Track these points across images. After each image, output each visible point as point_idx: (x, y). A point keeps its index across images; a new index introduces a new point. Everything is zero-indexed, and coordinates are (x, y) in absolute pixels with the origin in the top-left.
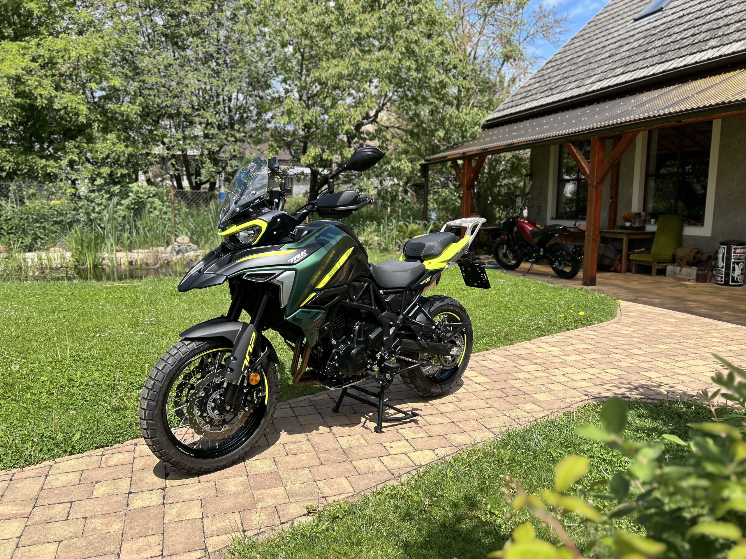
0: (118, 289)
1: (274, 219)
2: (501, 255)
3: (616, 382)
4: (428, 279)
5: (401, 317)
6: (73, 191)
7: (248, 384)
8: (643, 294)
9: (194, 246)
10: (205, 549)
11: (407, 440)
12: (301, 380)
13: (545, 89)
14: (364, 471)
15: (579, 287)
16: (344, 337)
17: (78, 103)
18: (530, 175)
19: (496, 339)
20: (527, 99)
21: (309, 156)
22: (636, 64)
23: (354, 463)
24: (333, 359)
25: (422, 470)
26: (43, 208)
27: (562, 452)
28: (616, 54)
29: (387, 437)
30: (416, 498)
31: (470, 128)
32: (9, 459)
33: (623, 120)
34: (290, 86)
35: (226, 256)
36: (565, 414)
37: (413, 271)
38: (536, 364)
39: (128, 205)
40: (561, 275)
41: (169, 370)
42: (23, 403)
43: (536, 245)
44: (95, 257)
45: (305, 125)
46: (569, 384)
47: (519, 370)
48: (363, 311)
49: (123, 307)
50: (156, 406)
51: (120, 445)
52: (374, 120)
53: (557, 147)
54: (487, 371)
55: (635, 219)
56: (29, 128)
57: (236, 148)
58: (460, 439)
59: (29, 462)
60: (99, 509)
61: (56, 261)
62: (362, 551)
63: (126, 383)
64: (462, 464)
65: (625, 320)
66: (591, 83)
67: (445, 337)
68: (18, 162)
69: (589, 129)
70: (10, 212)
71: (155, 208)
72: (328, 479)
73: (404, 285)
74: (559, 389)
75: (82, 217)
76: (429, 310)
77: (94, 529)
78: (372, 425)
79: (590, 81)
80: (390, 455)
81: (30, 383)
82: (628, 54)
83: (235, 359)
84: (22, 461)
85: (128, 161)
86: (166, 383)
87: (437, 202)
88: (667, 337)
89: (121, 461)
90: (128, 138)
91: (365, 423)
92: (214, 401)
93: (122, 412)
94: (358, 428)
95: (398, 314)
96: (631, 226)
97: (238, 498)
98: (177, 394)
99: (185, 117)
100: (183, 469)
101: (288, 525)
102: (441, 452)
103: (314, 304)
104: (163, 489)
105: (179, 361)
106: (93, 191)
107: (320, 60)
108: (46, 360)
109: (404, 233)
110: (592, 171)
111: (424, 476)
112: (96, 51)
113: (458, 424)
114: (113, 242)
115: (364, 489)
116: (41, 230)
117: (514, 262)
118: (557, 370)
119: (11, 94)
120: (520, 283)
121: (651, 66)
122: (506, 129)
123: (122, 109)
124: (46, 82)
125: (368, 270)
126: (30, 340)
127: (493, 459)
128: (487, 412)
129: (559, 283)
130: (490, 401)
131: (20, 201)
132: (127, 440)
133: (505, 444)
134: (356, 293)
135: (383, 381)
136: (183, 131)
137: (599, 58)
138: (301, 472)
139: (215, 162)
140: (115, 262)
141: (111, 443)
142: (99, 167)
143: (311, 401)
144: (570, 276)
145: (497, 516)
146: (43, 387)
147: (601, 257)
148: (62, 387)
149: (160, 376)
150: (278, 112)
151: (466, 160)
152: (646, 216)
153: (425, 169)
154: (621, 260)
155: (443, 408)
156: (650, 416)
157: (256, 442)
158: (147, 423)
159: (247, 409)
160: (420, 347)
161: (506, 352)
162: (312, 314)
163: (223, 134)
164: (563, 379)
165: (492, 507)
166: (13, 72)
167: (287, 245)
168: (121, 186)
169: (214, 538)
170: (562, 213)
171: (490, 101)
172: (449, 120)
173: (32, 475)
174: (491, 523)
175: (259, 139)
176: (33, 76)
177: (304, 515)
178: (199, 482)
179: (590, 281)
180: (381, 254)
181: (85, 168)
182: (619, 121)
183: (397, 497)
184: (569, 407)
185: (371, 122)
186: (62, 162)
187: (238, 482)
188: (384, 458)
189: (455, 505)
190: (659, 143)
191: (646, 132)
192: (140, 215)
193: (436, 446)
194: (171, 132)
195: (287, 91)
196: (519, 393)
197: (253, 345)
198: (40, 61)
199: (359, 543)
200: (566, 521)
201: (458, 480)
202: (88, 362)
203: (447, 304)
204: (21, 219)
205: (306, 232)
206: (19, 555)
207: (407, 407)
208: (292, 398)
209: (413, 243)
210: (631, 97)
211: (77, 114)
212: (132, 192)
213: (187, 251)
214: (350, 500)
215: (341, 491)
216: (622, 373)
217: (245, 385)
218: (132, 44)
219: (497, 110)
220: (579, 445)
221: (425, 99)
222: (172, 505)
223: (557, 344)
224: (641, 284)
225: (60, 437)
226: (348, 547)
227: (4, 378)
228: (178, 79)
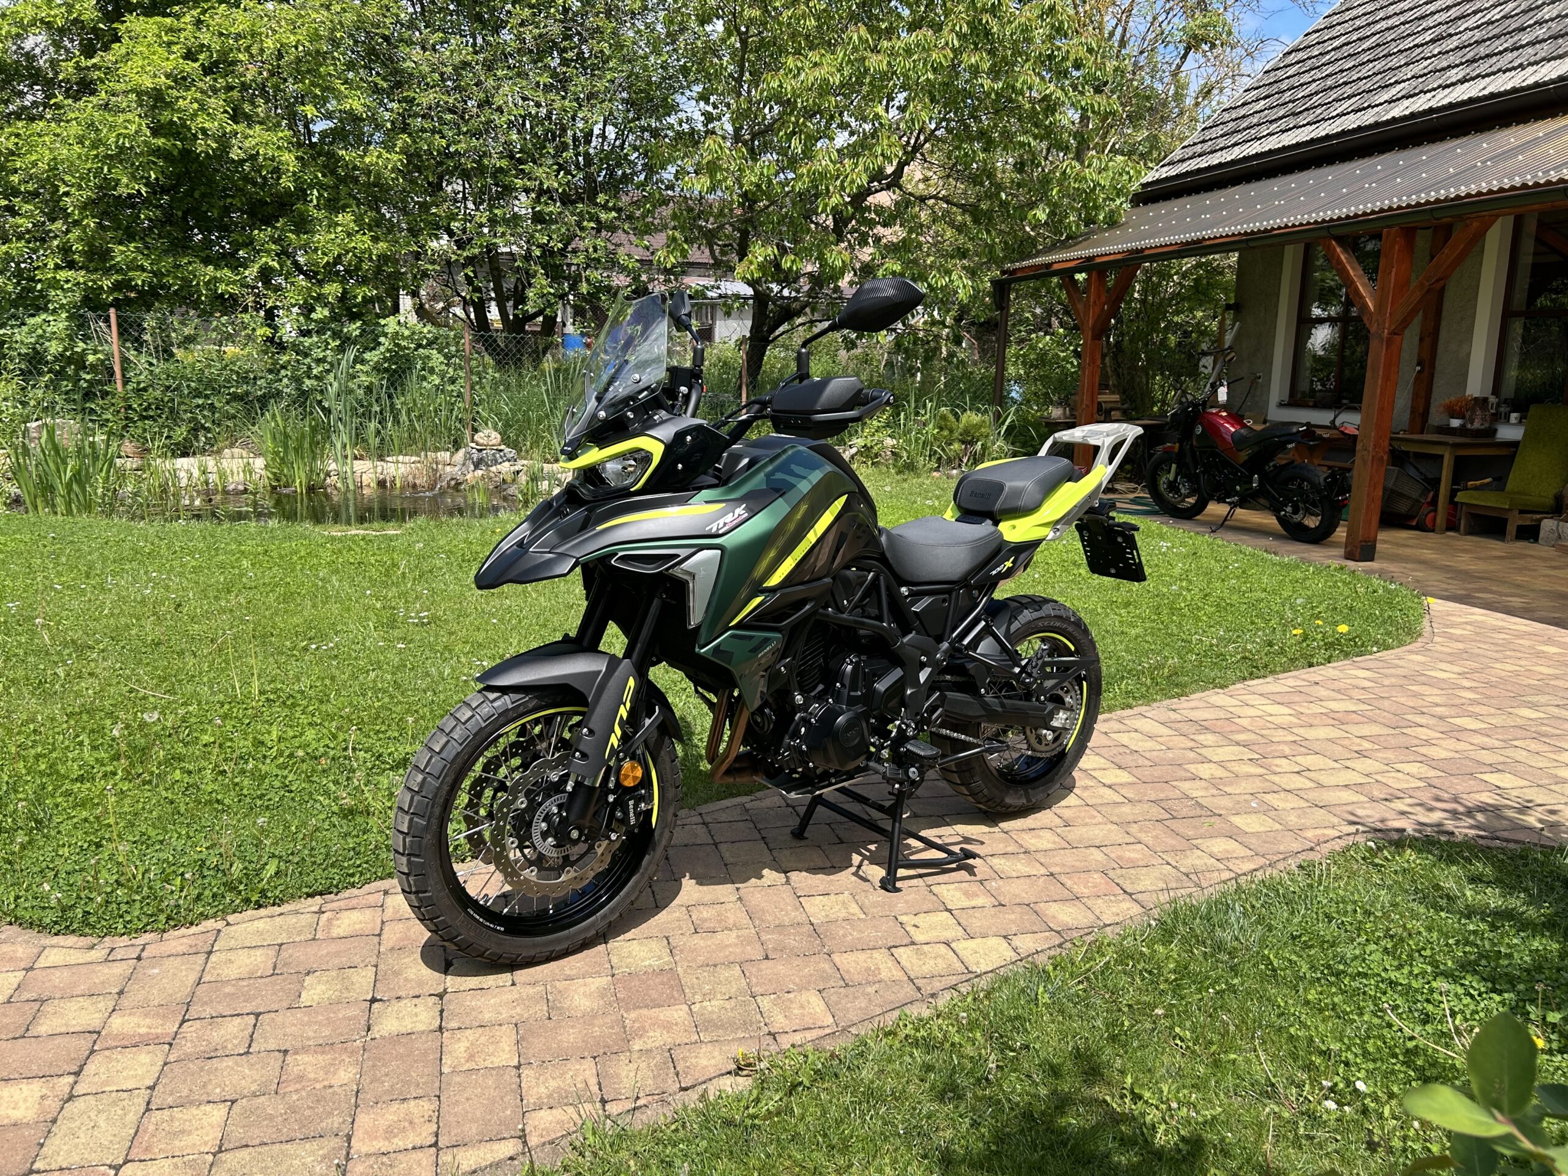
0: (354, 542)
1: (680, 436)
2: (1162, 486)
3: (1418, 794)
4: (1009, 564)
5: (945, 645)
6: (268, 332)
7: (618, 784)
8: (1484, 584)
9: (510, 452)
10: (523, 1137)
11: (950, 911)
12: (728, 772)
13: (1281, 113)
14: (857, 978)
15: (1335, 564)
16: (821, 687)
17: (279, 148)
18: (1235, 308)
19: (1149, 682)
20: (1237, 137)
21: (751, 263)
22: (1495, 59)
23: (836, 957)
24: (796, 735)
25: (983, 983)
26: (210, 366)
27: (1294, 958)
28: (1450, 35)
29: (907, 902)
30: (969, 1050)
31: (1104, 200)
32: (136, 913)
33: (1463, 190)
34: (715, 107)
35: (576, 515)
36: (1300, 867)
37: (977, 544)
38: (1238, 744)
39: (377, 362)
40: (1296, 533)
41: (454, 753)
42: (166, 789)
43: (1242, 465)
44: (311, 471)
45: (745, 195)
46: (1312, 795)
47: (1200, 758)
48: (862, 632)
49: (366, 584)
50: (427, 828)
51: (355, 891)
52: (894, 182)
53: (1301, 247)
54: (1129, 758)
55: (1474, 412)
56: (181, 200)
57: (600, 242)
58: (1066, 915)
59: (175, 920)
60: (311, 1034)
61: (236, 478)
62: (850, 1166)
63: (368, 756)
64: (1071, 975)
65: (1440, 645)
66: (1390, 102)
67: (1041, 690)
68: (159, 270)
69: (1382, 210)
70: (146, 373)
71: (432, 371)
72: (780, 992)
73: (955, 578)
74: (1289, 805)
75: (286, 386)
76: (1008, 628)
77: (300, 1078)
78: (877, 873)
79: (1386, 96)
80: (913, 943)
81: (180, 749)
82: (1478, 35)
83: (591, 732)
84: (162, 918)
85: (378, 270)
86: (449, 780)
87: (1024, 363)
88: (1539, 691)
89: (357, 927)
90: (379, 222)
91: (859, 867)
92: (547, 818)
93: (359, 819)
94: (845, 877)
95: (939, 640)
96: (1463, 426)
97: (593, 1025)
98: (471, 800)
99: (494, 176)
100: (481, 956)
101: (693, 1095)
102: (1027, 944)
103: (760, 620)
104: (441, 996)
105: (475, 735)
106: (306, 333)
107: (782, 50)
108: (211, 699)
109: (951, 431)
110: (1380, 306)
111: (987, 997)
112: (315, 37)
113: (1063, 878)
114: (346, 439)
115: (855, 1019)
116: (206, 413)
117: (1191, 500)
118: (1284, 761)
119: (144, 127)
120: (1204, 550)
121: (1531, 64)
122: (1187, 204)
123: (367, 160)
124: (215, 103)
125: (878, 543)
126: (181, 653)
127: (1139, 967)
128: (1128, 854)
129: (1293, 553)
130: (1134, 829)
131: (165, 351)
132: (368, 881)
133: (1167, 933)
134: (849, 592)
135: (901, 784)
136: (491, 208)
137: (1408, 43)
138: (724, 973)
139: (555, 273)
140: (350, 481)
141: (337, 886)
142: (320, 283)
143: (747, 810)
144: (1318, 537)
145: (1146, 1102)
146: (206, 756)
147: (1390, 496)
148: (242, 758)
149: (437, 764)
150: (689, 165)
151: (1094, 274)
152: (1498, 405)
153: (1001, 289)
154: (1434, 502)
155: (1031, 841)
156: (1498, 882)
157: (632, 903)
158: (409, 861)
159: (613, 837)
160: (984, 709)
161: (1171, 714)
162: (754, 643)
163: (572, 214)
164: (1299, 782)
165: (1136, 1080)
166: (148, 83)
167: (705, 494)
168: (364, 323)
169: (542, 1113)
170: (1303, 393)
171: (1153, 140)
172: (1060, 183)
173: (181, 949)
174: (1134, 1118)
175: (647, 225)
176: (188, 89)
177: (730, 1073)
178: (513, 984)
179: (1361, 550)
180: (898, 477)
181: (292, 284)
182: (1453, 192)
183: (928, 1045)
184: (1312, 849)
185: (888, 187)
186: (247, 273)
187: (593, 988)
188: (901, 950)
189: (1054, 1071)
190: (1538, 240)
191: (1510, 219)
192: (402, 385)
193: (1014, 929)
194: (466, 208)
195: (709, 118)
196: (1198, 812)
197: (628, 705)
198: (202, 57)
199: (845, 1149)
200: (1302, 1124)
201: (1062, 1012)
202: (294, 705)
203: (1048, 616)
204: (168, 388)
205: (746, 461)
206: (151, 1128)
207: (951, 834)
208: (706, 802)
209: (977, 481)
210: (1480, 137)
211: (277, 171)
212: (385, 335)
213: (496, 462)
214: (829, 1045)
215: (808, 1022)
216: (1432, 773)
217: (611, 785)
218: (387, 21)
219: (1166, 161)
220: (1333, 945)
221: (1007, 135)
222: (458, 1033)
223: (1286, 699)
224: (1479, 558)
225: (237, 869)
226: (820, 1155)
227: (130, 735)
228: (482, 95)
